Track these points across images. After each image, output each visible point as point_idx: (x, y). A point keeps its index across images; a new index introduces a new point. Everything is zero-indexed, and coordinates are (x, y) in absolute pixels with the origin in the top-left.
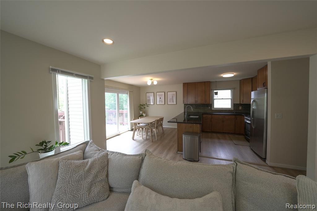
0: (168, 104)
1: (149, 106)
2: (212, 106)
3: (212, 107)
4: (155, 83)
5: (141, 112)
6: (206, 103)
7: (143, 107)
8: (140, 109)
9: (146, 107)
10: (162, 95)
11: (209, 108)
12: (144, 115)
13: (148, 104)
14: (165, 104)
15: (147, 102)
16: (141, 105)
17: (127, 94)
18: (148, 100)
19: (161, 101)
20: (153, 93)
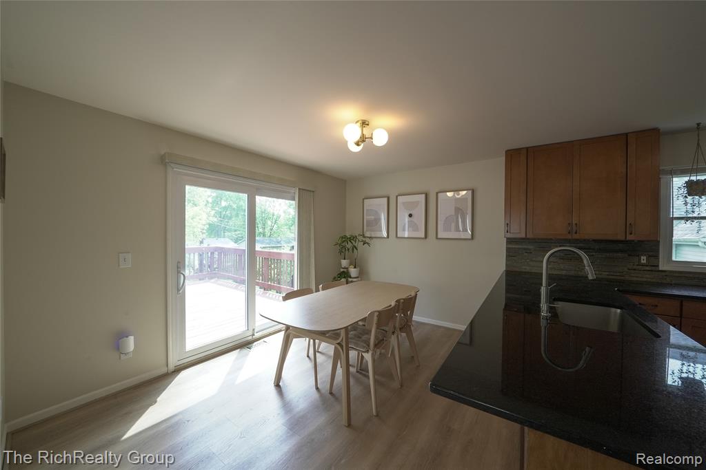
0: (437, 238)
1: (372, 242)
2: (657, 251)
3: (657, 257)
4: (380, 138)
5: (344, 263)
6: (629, 237)
7: (349, 245)
8: (341, 252)
9: (360, 245)
10: (416, 204)
11: (644, 259)
12: (353, 272)
13: (368, 234)
14: (426, 237)
15: (365, 230)
16: (345, 239)
17: (293, 199)
18: (370, 223)
19: (413, 226)
20: (386, 199)
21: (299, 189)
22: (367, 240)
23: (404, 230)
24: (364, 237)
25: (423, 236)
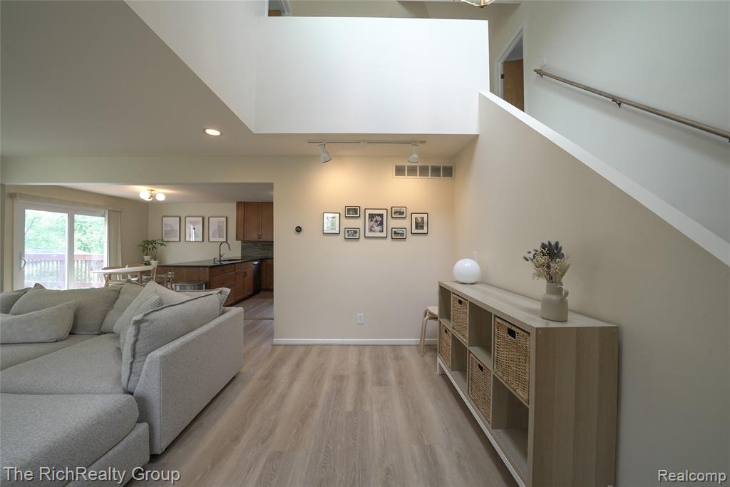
0: (209, 241)
1: (168, 244)
4: (161, 198)
5: (146, 258)
7: (150, 246)
8: (144, 251)
9: (158, 246)
10: (197, 222)
12: (153, 263)
13: (165, 239)
14: (203, 241)
15: (164, 236)
16: (148, 242)
17: (103, 216)
18: (167, 233)
19: (196, 236)
20: (178, 218)
21: (109, 211)
22: (165, 243)
23: (190, 236)
24: (162, 240)
25: (201, 240)
